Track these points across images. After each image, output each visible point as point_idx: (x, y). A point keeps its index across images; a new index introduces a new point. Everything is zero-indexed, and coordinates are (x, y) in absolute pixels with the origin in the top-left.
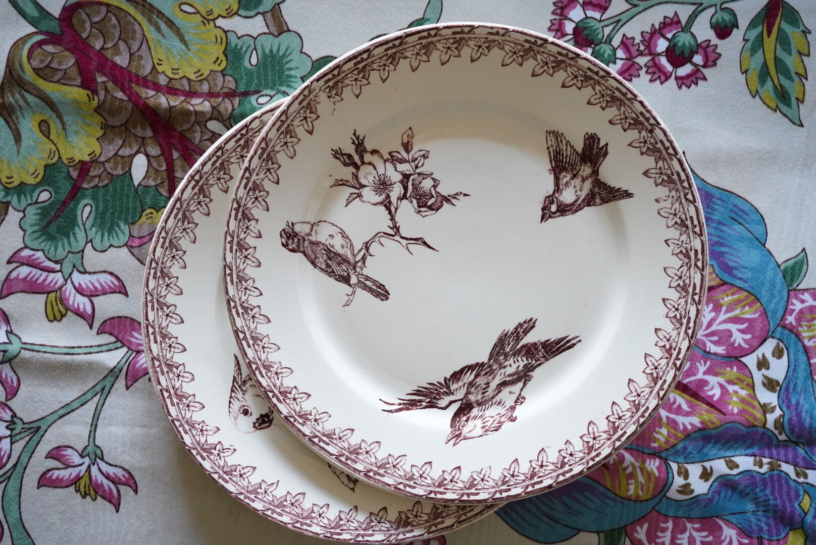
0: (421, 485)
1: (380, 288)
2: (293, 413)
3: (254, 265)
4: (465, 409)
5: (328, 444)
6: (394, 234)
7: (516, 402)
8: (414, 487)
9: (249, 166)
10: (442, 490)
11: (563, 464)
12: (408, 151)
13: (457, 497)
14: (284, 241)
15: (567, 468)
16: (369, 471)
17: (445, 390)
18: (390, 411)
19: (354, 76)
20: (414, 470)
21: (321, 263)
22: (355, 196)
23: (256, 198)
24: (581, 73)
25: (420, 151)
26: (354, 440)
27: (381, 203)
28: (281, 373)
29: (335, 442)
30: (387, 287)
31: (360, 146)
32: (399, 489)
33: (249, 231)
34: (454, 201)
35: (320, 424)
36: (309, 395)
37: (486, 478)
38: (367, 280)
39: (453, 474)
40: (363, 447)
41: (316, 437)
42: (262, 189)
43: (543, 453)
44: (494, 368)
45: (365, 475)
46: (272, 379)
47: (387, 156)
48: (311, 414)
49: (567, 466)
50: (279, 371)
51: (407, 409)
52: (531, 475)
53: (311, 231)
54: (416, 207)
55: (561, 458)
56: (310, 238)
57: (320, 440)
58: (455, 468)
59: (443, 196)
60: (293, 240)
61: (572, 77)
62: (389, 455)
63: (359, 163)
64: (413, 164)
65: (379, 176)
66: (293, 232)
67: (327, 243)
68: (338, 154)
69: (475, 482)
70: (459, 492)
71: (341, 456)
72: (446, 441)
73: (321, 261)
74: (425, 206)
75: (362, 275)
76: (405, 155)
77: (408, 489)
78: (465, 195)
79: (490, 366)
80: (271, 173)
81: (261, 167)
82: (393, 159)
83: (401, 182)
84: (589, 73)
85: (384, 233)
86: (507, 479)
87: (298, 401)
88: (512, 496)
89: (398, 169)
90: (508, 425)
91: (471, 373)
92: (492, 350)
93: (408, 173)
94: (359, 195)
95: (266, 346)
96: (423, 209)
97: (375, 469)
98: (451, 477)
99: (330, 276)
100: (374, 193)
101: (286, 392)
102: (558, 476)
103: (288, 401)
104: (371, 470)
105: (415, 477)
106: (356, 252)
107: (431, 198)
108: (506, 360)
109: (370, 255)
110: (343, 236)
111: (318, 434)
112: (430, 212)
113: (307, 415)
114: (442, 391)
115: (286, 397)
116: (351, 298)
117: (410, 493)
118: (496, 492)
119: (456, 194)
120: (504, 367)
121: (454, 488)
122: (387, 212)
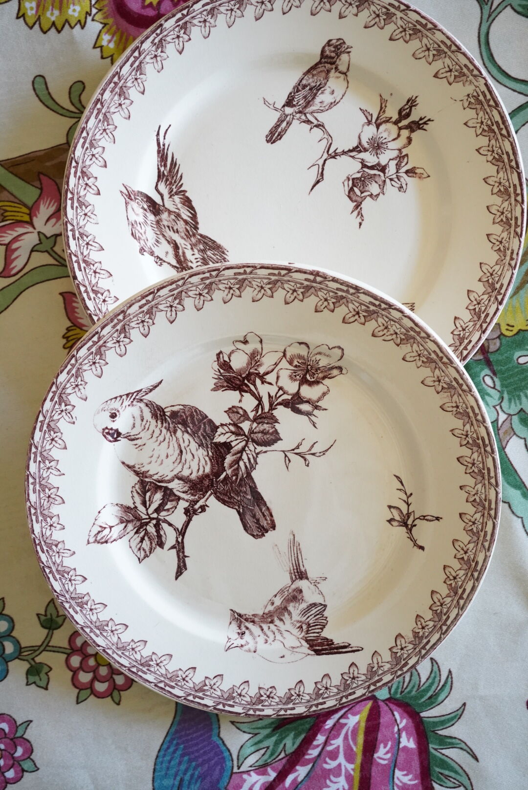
0: (84, 154)
1: (278, 135)
2: (165, 33)
3: (314, 8)
4: (154, 208)
5: (131, 66)
6: (330, 153)
7: (158, 257)
8: (83, 147)
9: (411, 10)
10: (79, 174)
11: (96, 292)
12: (407, 172)
13: (71, 188)
14: (334, 41)
15: (92, 295)
16: (102, 103)
17: (175, 190)
18: (158, 134)
19: (485, 121)
20: (99, 150)
21: (307, 80)
22: (370, 118)
23: (378, 16)
24: (467, 334)
25: (406, 184)
26: (133, 93)
27: (360, 143)
28: (205, 26)
29: (133, 73)
30: (279, 142)
31: (416, 126)
32: (82, 132)
33: (347, 5)
34: (356, 213)
35: (151, 61)
36: (180, 53)
37: (87, 218)
38: (287, 123)
39: (93, 187)
40: (126, 101)
41: (140, 54)
42: (386, 22)
43: (107, 275)
44: (192, 239)
45: (99, 100)
46: (199, 16)
47: (404, 152)
48: (162, 52)
49: (94, 295)
50: (208, 24)
51: (159, 152)
52: (88, 262)
53: (340, 72)
54: (353, 177)
55: (102, 291)
56: (333, 71)
57: (136, 58)
58: (98, 189)
59: (361, 203)
60: (334, 52)
61: (464, 326)
62: (116, 127)
63: (400, 125)
64: (394, 176)
65: (386, 143)
66: (341, 52)
67: (326, 87)
68: (412, 103)
69: (84, 207)
70: (76, 191)
71: (119, 78)
72: (125, 184)
73: (309, 81)
74: (354, 185)
75: (293, 118)
76: (404, 170)
77: (82, 141)
78: (360, 224)
79: (194, 235)
80: (401, 32)
81: (409, 22)
82: (401, 158)
83: (379, 164)
84: (466, 341)
85: (331, 144)
86: (85, 238)
87: (176, 40)
88: (68, 240)
89: (391, 161)
90: (137, 246)
91: (189, 216)
92: (210, 239)
93: (387, 171)
94: (369, 123)
95: (233, 13)
96: (351, 182)
97: (103, 111)
98: (90, 184)
99: (294, 88)
100: (371, 137)
101: (186, 29)
102: (84, 286)
103: (177, 29)
104: (103, 107)
105: (93, 149)
106: (315, 114)
107: (360, 191)
108: (199, 251)
109: (311, 129)
110: (332, 103)
111: (142, 57)
112: (347, 190)
113: (162, 48)
114: (174, 187)
115: (181, 28)
116: (271, 107)
117: (78, 142)
118: (74, 226)
119: (362, 215)
120: (192, 249)
121: (80, 186)
122: (351, 148)
